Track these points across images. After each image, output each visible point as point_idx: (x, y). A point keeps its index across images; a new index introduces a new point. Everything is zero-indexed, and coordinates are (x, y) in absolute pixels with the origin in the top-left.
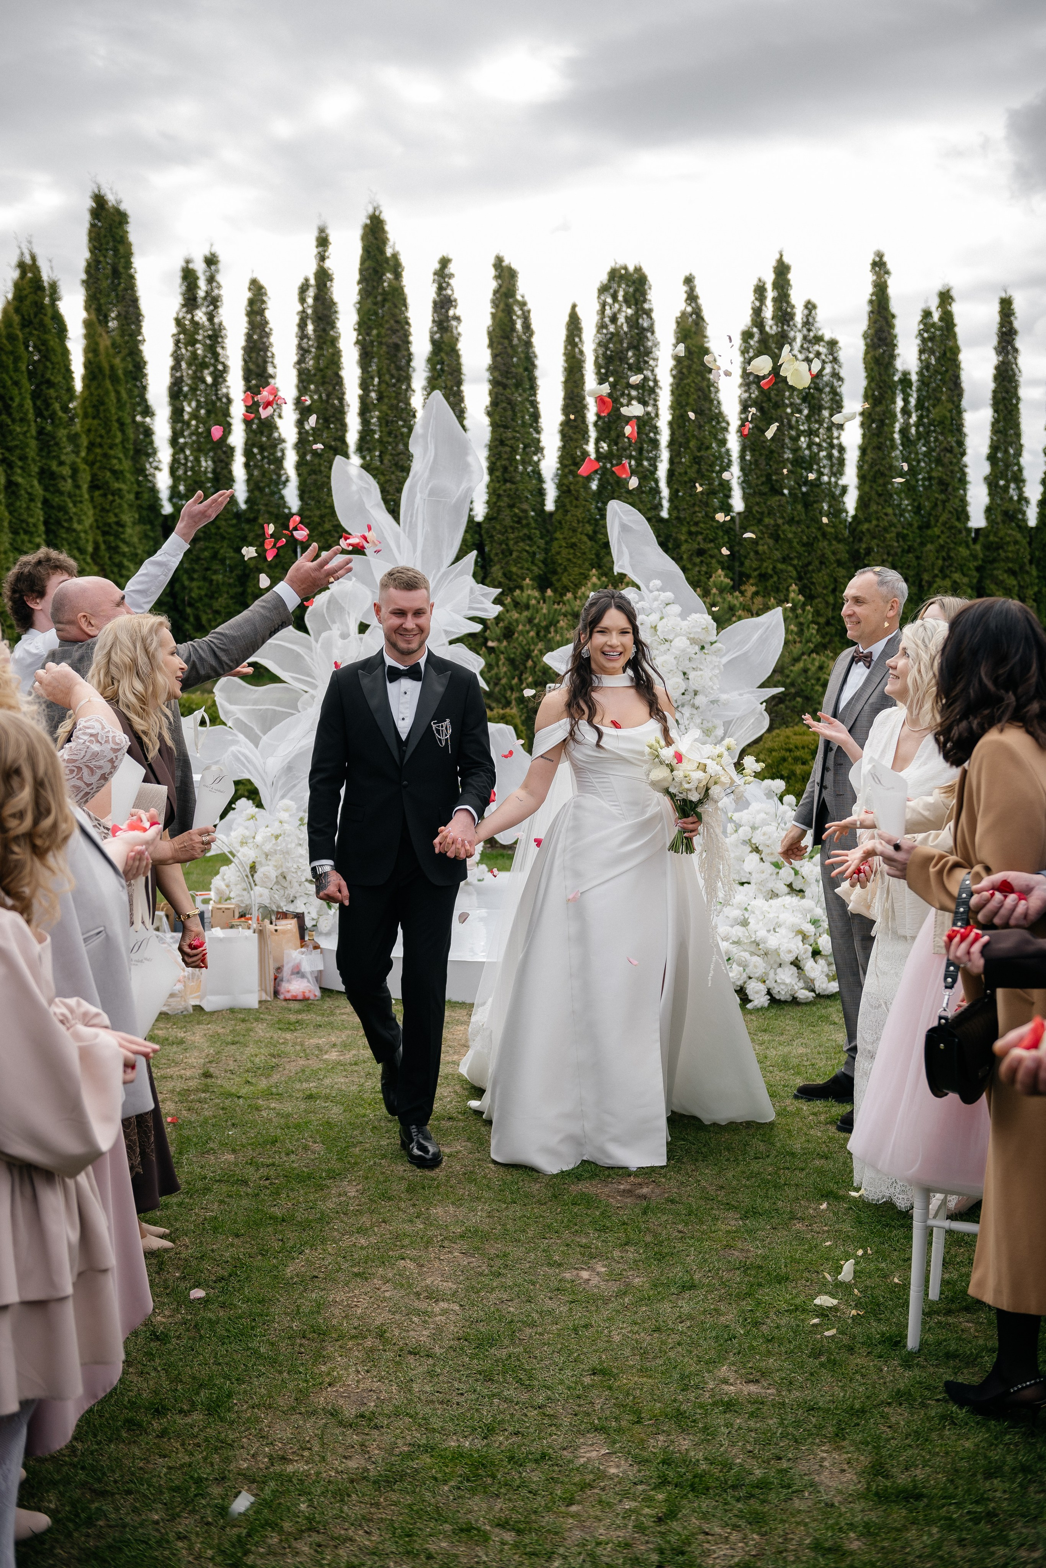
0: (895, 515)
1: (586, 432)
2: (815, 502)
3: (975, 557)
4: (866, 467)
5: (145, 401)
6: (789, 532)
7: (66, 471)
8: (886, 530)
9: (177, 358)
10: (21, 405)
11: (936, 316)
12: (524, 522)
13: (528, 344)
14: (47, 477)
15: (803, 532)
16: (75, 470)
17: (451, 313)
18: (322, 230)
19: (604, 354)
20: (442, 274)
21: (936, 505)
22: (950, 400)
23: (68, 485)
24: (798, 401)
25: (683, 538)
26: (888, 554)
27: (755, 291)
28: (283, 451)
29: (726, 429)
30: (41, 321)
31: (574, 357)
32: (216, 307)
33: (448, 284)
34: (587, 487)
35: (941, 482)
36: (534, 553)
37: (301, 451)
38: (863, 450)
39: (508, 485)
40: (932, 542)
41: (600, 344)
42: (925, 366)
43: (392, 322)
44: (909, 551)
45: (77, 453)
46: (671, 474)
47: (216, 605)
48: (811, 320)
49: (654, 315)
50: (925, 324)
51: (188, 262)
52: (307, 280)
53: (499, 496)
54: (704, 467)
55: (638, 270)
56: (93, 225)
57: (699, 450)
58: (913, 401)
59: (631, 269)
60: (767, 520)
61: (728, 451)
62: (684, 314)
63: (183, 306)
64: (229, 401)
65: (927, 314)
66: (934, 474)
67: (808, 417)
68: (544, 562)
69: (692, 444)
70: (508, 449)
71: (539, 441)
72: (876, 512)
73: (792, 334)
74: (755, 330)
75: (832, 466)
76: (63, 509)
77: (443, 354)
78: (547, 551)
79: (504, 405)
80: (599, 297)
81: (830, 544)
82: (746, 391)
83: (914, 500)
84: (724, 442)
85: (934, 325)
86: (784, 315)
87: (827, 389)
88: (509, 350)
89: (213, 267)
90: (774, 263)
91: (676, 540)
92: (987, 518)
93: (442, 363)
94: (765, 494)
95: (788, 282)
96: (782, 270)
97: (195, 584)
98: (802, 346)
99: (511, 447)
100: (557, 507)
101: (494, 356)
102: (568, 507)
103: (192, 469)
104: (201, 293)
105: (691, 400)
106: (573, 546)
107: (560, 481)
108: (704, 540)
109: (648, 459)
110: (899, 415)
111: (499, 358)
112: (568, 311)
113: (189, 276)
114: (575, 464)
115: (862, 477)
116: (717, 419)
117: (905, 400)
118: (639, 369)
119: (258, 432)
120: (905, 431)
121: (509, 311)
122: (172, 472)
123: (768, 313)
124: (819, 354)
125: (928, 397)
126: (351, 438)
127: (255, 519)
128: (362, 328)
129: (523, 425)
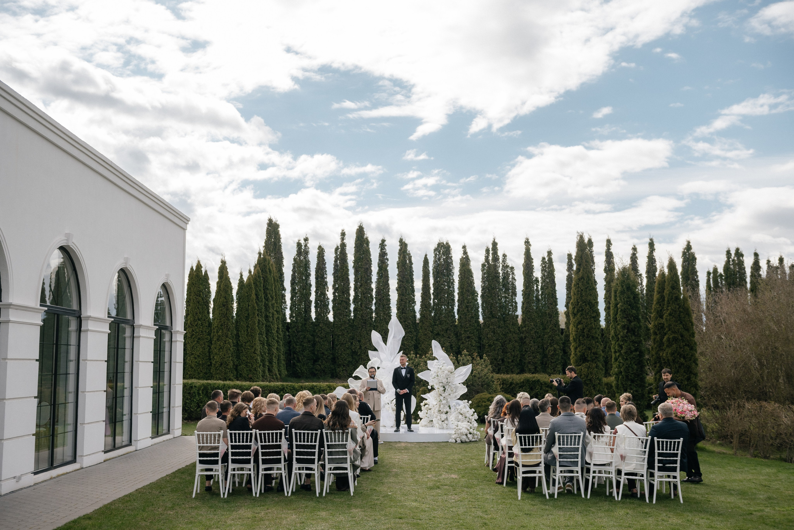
0: (534, 325)
1: (430, 296)
2: (507, 320)
3: (561, 339)
4: (524, 309)
5: (283, 286)
6: (498, 331)
7: (271, 315)
9: (294, 271)
10: (261, 297)
11: (546, 259)
12: (409, 327)
13: (411, 268)
14: (267, 317)
16: (273, 314)
17: (385, 257)
18: (343, 231)
19: (436, 271)
20: (382, 245)
21: (548, 322)
22: (551, 287)
23: (271, 319)
24: (501, 287)
25: (462, 332)
26: (532, 338)
27: (486, 251)
28: (328, 302)
29: (477, 296)
30: (266, 270)
31: (426, 272)
32: (307, 255)
33: (384, 249)
34: (430, 315)
35: (549, 314)
36: (412, 337)
37: (334, 303)
38: (523, 303)
39: (404, 314)
40: (547, 334)
41: (434, 268)
42: (544, 275)
43: (366, 260)
44: (539, 337)
45: (273, 309)
46: (458, 310)
47: (305, 354)
48: (505, 260)
49: (453, 258)
50: (543, 262)
51: (299, 241)
52: (338, 247)
53: (401, 318)
54: (469, 309)
56: (267, 229)
57: (468, 303)
58: (540, 287)
59: (445, 243)
60: (491, 327)
61: (478, 303)
62: (462, 258)
63: (297, 255)
64: (311, 285)
65: (544, 258)
66: (547, 312)
67: (505, 292)
68: (416, 340)
69: (465, 301)
70: (404, 302)
71: (414, 299)
72: (528, 324)
73: (498, 265)
74: (486, 264)
75: (513, 309)
76: (269, 326)
77: (382, 271)
78: (417, 336)
79: (402, 287)
80: (434, 252)
81: (512, 335)
83: (541, 320)
84: (477, 300)
85: (546, 262)
86: (496, 259)
87: (511, 283)
88: (405, 270)
89: (307, 242)
90: (492, 242)
91: (460, 333)
92: (566, 325)
93: (382, 274)
94: (490, 318)
95: (497, 248)
96: (495, 244)
97: (298, 347)
98: (502, 269)
100: (420, 322)
101: (399, 272)
102: (424, 321)
104: (303, 250)
105: (465, 287)
106: (425, 335)
107: (421, 313)
108: (470, 333)
109: (451, 305)
110: (535, 292)
112: (424, 256)
113: (299, 245)
114: (426, 307)
115: (523, 312)
116: (474, 293)
117: (537, 287)
118: (448, 276)
119: (320, 296)
120: (537, 297)
121: (404, 257)
122: (291, 309)
123: (490, 258)
124: (508, 271)
125: (545, 286)
126: (352, 298)
127: (319, 325)
128: (355, 262)
129: (409, 294)
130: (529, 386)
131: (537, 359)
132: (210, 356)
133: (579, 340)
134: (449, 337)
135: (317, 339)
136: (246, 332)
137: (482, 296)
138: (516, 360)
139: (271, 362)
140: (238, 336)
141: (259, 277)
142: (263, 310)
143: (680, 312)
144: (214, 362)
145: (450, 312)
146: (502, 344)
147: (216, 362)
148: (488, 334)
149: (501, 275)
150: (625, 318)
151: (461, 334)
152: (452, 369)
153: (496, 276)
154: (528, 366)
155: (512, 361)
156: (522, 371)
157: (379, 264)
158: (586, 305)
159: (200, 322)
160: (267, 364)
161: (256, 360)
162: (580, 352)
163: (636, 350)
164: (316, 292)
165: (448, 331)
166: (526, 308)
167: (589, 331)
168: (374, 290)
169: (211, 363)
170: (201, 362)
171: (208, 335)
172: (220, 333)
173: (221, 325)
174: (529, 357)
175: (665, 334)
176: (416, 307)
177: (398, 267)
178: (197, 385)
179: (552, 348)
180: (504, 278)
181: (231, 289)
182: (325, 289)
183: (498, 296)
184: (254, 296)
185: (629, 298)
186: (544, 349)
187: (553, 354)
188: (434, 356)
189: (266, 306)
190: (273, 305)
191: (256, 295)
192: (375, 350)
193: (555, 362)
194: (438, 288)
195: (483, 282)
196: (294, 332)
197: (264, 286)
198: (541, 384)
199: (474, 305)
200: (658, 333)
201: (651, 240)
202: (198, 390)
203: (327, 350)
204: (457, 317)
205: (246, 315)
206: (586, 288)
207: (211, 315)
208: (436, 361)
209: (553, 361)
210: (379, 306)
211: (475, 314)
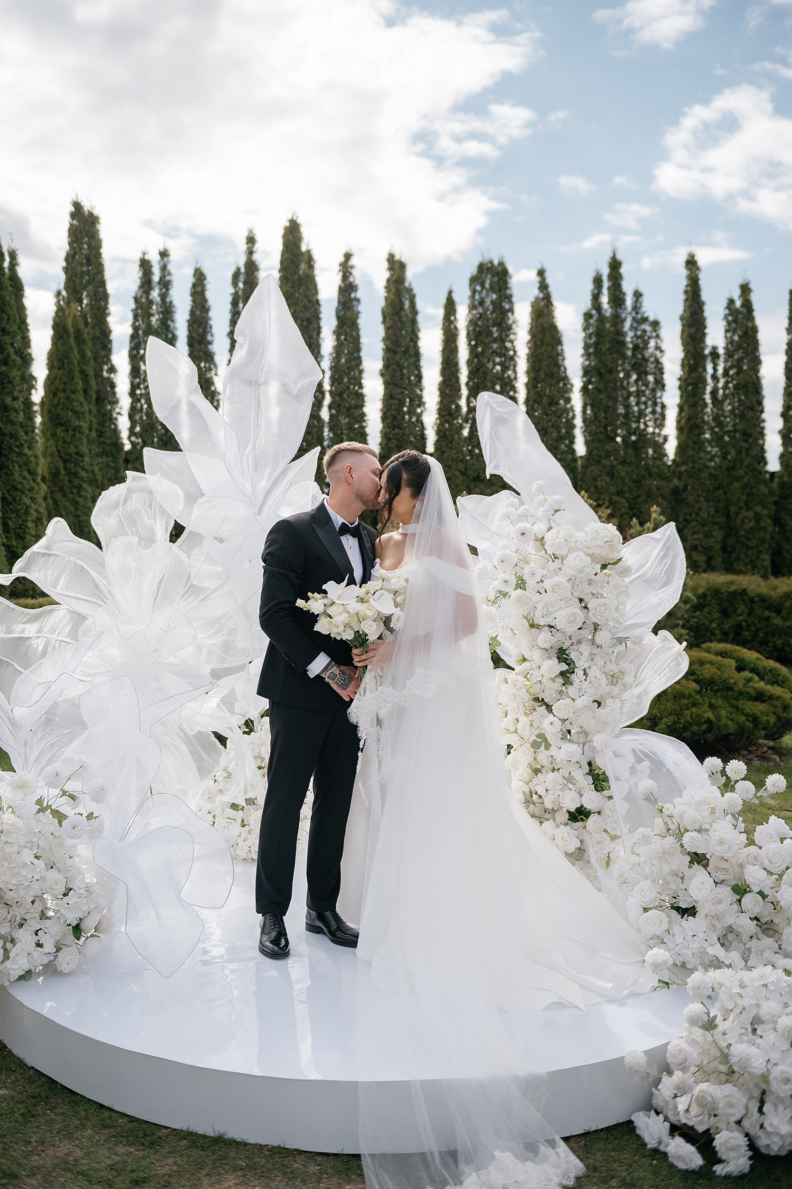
1: (459, 389)
2: (642, 448)
3: (772, 494)
4: (683, 421)
6: (622, 470)
8: (700, 470)
11: (738, 304)
13: (414, 321)
15: (633, 471)
17: (353, 295)
18: (250, 232)
19: (474, 330)
20: (347, 265)
21: (741, 452)
22: (750, 369)
24: (629, 368)
27: (594, 281)
29: (571, 390)
31: (450, 331)
32: (168, 289)
33: (351, 274)
34: (460, 433)
35: (744, 434)
38: (681, 408)
39: (397, 430)
40: (738, 481)
41: (470, 322)
42: (730, 342)
43: (305, 301)
44: (719, 488)
48: (638, 305)
49: (514, 300)
50: (729, 310)
51: (146, 254)
52: (238, 269)
53: (389, 439)
54: (554, 418)
55: (501, 264)
56: (71, 225)
57: (550, 405)
58: (720, 369)
59: (496, 262)
60: (604, 462)
61: (572, 407)
62: (537, 299)
63: (141, 287)
65: (731, 302)
66: (738, 427)
67: (636, 381)
69: (545, 400)
70: (396, 402)
71: (421, 397)
72: (692, 456)
73: (623, 315)
74: (594, 312)
75: (656, 420)
77: (346, 327)
79: (394, 367)
80: (470, 285)
82: (586, 360)
83: (722, 448)
84: (568, 400)
85: (737, 310)
86: (617, 299)
87: (652, 359)
88: (399, 324)
89: (166, 259)
90: (609, 260)
92: (782, 464)
93: (346, 335)
94: (602, 441)
95: (620, 275)
96: (615, 265)
98: (631, 326)
99: (400, 400)
100: (435, 448)
101: (387, 329)
102: (444, 449)
104: (156, 278)
105: (543, 366)
107: (438, 428)
110: (709, 380)
111: (390, 331)
112: (445, 295)
113: (145, 265)
114: (450, 415)
115: (680, 429)
116: (564, 380)
117: (714, 368)
118: (503, 341)
120: (714, 393)
121: (399, 294)
122: (131, 417)
124: (644, 331)
125: (731, 367)
129: (409, 383)
130: (720, 605)
131: (713, 540)
137: (584, 390)
146: (630, 504)
148: (596, 480)
149: (628, 339)
153: (617, 343)
157: (337, 312)
166: (687, 420)
174: (694, 533)
176: (425, 416)
177: (385, 320)
179: (751, 514)
180: (636, 348)
183: (623, 390)
186: (728, 517)
187: (752, 529)
193: (757, 546)
194: (478, 370)
195: (587, 355)
198: (752, 600)
199: (566, 411)
209: (751, 544)
210: (339, 412)
211: (567, 432)
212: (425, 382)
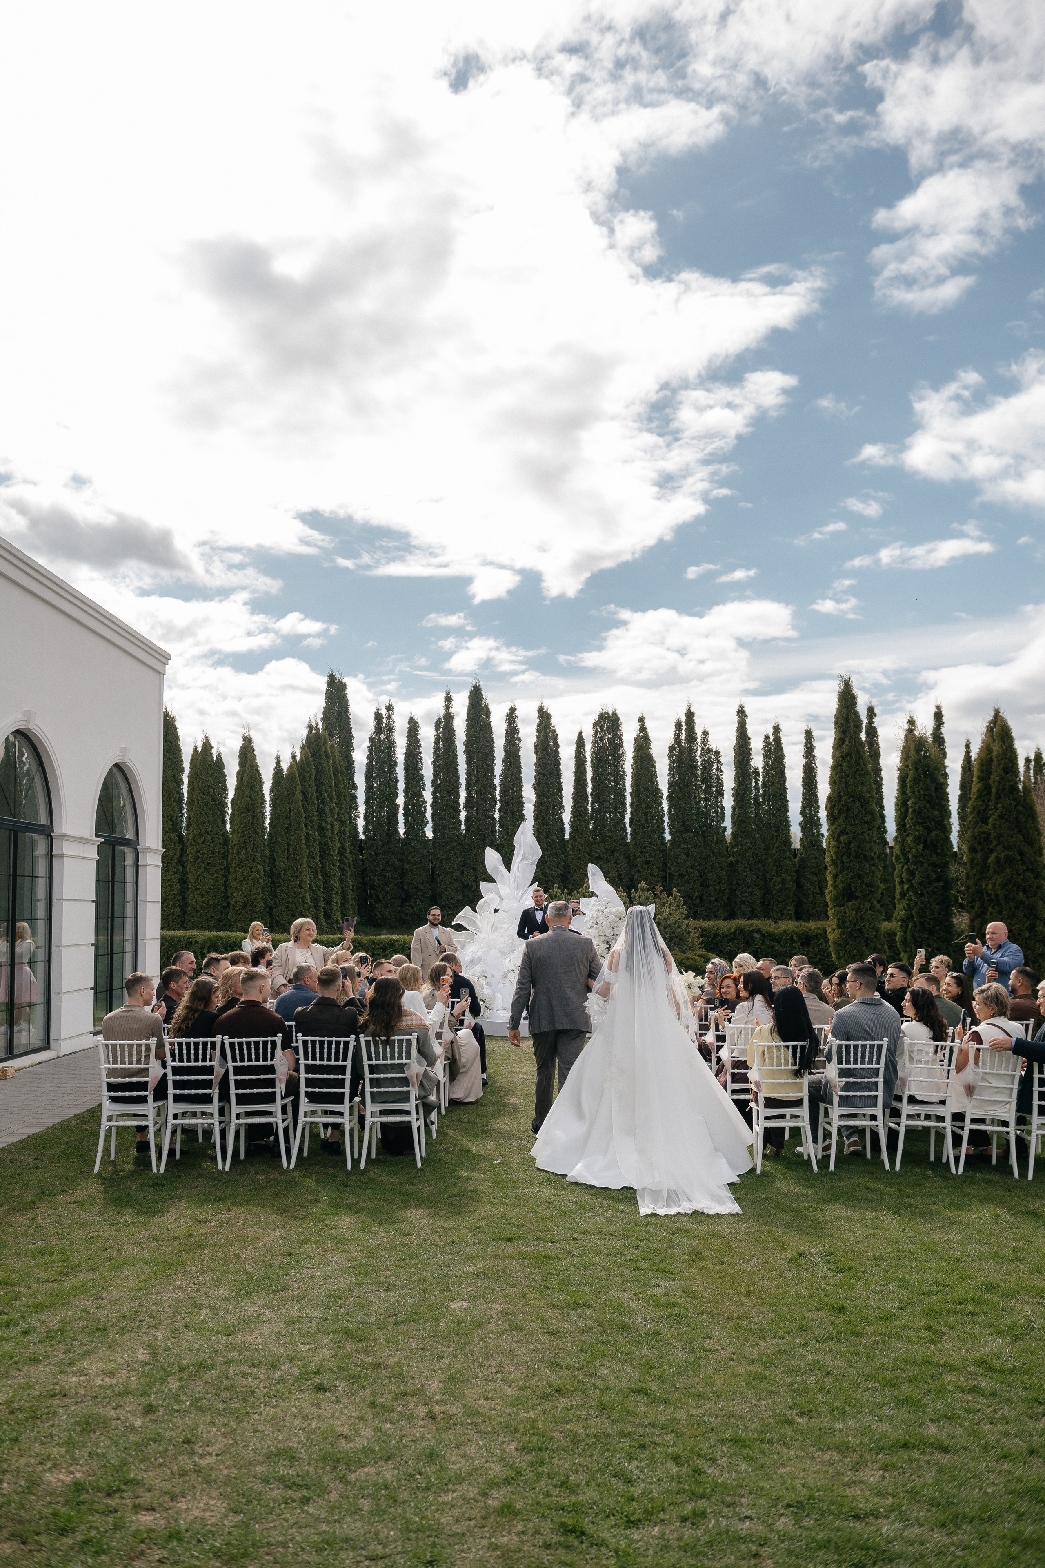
0: (752, 843)
1: (586, 798)
2: (709, 836)
3: (794, 866)
4: (736, 817)
5: (353, 781)
6: (695, 852)
7: (329, 826)
9: (370, 758)
10: (312, 797)
11: (772, 738)
12: (553, 846)
13: (557, 752)
14: (321, 829)
16: (332, 825)
17: (516, 736)
18: (448, 693)
19: (597, 758)
20: (511, 717)
22: (779, 783)
23: (329, 833)
24: (700, 783)
25: (638, 855)
26: (748, 864)
27: (676, 725)
28: (425, 807)
29: (662, 797)
30: (320, 754)
31: (581, 759)
32: (392, 732)
33: (515, 722)
34: (587, 827)
35: (775, 826)
36: (559, 863)
37: (435, 808)
38: (734, 809)
40: (771, 858)
41: (593, 752)
42: (767, 764)
44: (759, 863)
45: (333, 817)
46: (631, 820)
47: (388, 889)
48: (706, 740)
49: (623, 738)
50: (766, 743)
51: (378, 709)
52: (440, 719)
53: (540, 832)
54: (649, 818)
56: (327, 690)
57: (647, 808)
58: (760, 783)
59: (611, 713)
60: (683, 846)
61: (663, 808)
62: (639, 737)
63: (375, 732)
64: (397, 781)
65: (767, 737)
66: (772, 822)
67: (706, 791)
69: (643, 805)
70: (545, 807)
71: (562, 802)
72: (741, 841)
73: (696, 748)
74: (676, 746)
75: (718, 817)
76: (326, 845)
77: (511, 757)
78: (565, 861)
79: (543, 782)
80: (594, 727)
81: (717, 858)
82: (671, 777)
83: (762, 835)
84: (661, 803)
85: (771, 743)
86: (692, 738)
87: (715, 777)
88: (547, 756)
89: (390, 712)
90: (685, 711)
91: (634, 855)
92: (802, 844)
93: (510, 762)
94: (682, 831)
95: (693, 721)
96: (690, 715)
97: (376, 878)
98: (701, 755)
100: (571, 838)
101: (538, 759)
102: (577, 838)
103: (376, 816)
104: (384, 725)
105: (642, 782)
106: (579, 858)
107: (573, 824)
108: (650, 856)
109: (620, 813)
110: (753, 790)
111: (540, 759)
112: (578, 734)
113: (378, 716)
114: (581, 815)
115: (734, 823)
116: (657, 792)
117: (756, 782)
118: (616, 766)
119: (412, 798)
120: (756, 798)
121: (546, 736)
122: (366, 818)
123: (683, 737)
124: (710, 758)
125: (768, 781)
126: (462, 801)
127: (410, 843)
128: (468, 744)
129: (553, 795)
131: (755, 897)
132: (226, 892)
133: (842, 862)
134: (616, 863)
135: (407, 866)
136: (285, 853)
137: (670, 798)
138: (722, 899)
139: (328, 901)
140: (272, 859)
141: (308, 764)
142: (315, 819)
143: (1019, 812)
144: (232, 902)
145: (618, 823)
146: (700, 873)
147: (236, 902)
148: (678, 858)
149: (699, 764)
150: (920, 823)
151: (635, 858)
152: (622, 913)
153: (691, 766)
154: (740, 908)
155: (716, 900)
156: (731, 916)
157: (505, 747)
158: (854, 801)
159: (209, 837)
160: (322, 904)
161: (303, 898)
162: (843, 882)
163: (938, 879)
164: (406, 791)
165: (615, 853)
166: (738, 817)
167: (859, 847)
168: (498, 789)
169: (228, 903)
170: (211, 902)
171: (223, 858)
172: (242, 856)
173: (244, 842)
175: (992, 851)
176: (564, 815)
177: (536, 752)
178: (199, 940)
179: (779, 879)
180: (704, 769)
181: (261, 783)
182: (420, 786)
183: (695, 797)
184: (298, 795)
185: (927, 789)
186: (766, 881)
187: (781, 889)
188: (590, 889)
189: (321, 812)
190: (331, 810)
191: (303, 793)
192: (492, 880)
193: (785, 901)
194: (599, 785)
195: (671, 774)
196: (371, 854)
197: (316, 779)
199: (657, 811)
200: (979, 848)
201: (938, 707)
202: (202, 948)
203: (423, 883)
204: (629, 830)
205: (286, 826)
206: (855, 772)
207: (228, 826)
208: (594, 898)
209: (781, 899)
210: (506, 813)
211: (658, 826)
212: (564, 793)
